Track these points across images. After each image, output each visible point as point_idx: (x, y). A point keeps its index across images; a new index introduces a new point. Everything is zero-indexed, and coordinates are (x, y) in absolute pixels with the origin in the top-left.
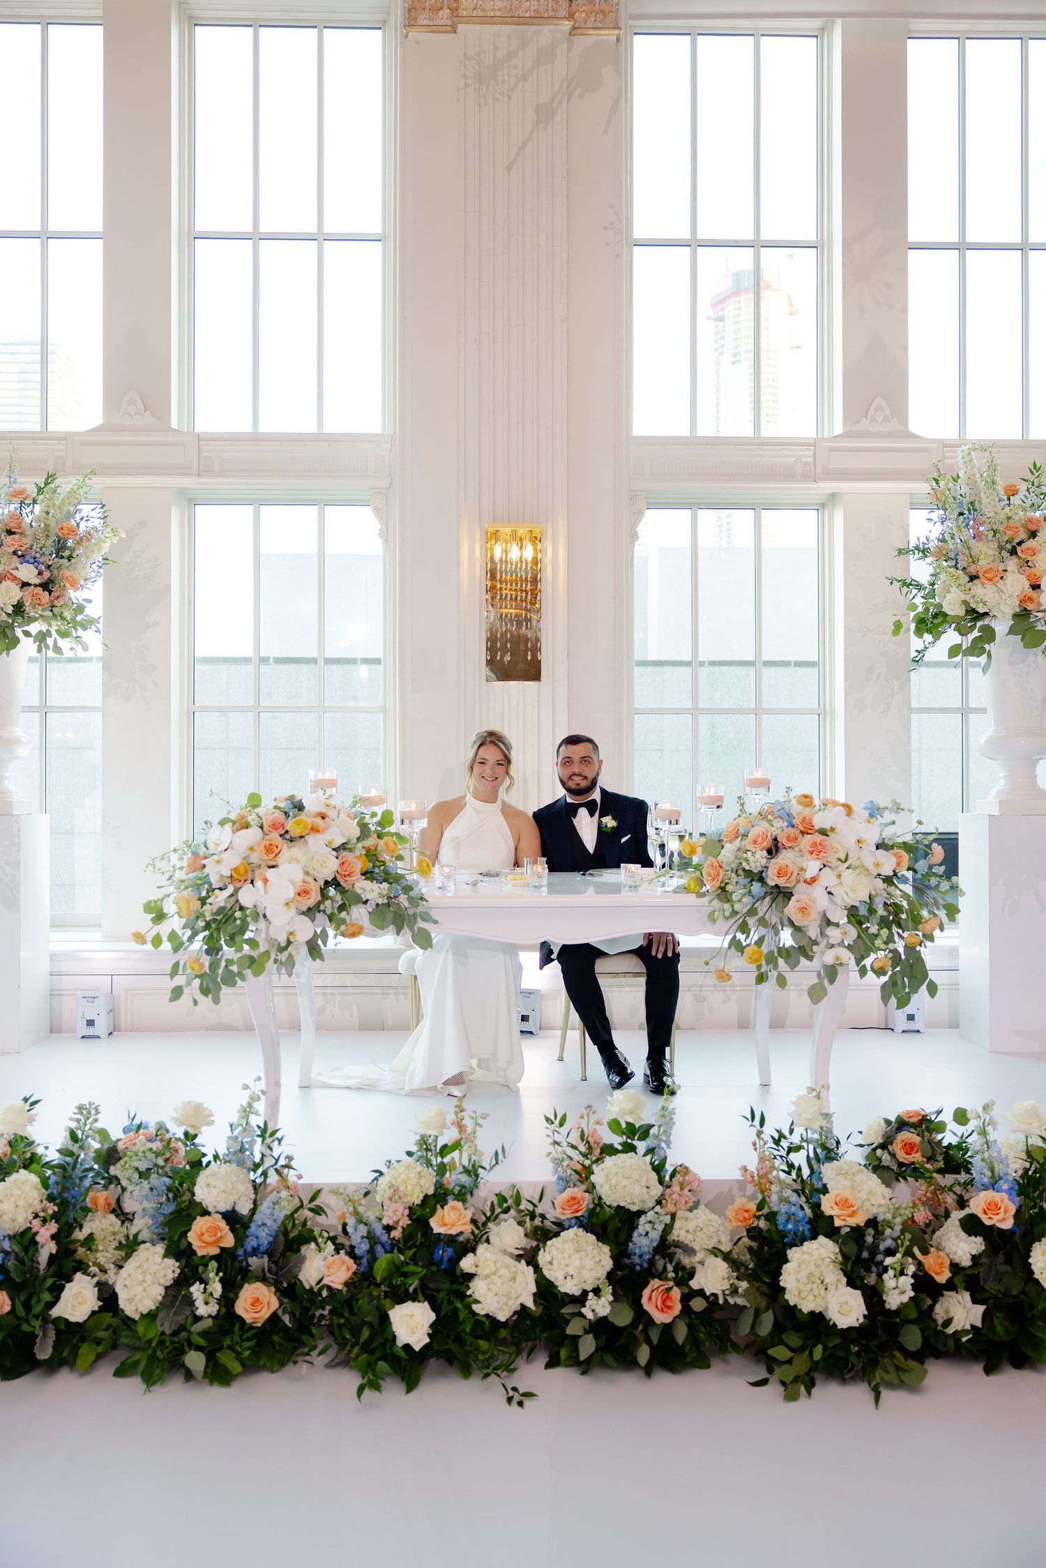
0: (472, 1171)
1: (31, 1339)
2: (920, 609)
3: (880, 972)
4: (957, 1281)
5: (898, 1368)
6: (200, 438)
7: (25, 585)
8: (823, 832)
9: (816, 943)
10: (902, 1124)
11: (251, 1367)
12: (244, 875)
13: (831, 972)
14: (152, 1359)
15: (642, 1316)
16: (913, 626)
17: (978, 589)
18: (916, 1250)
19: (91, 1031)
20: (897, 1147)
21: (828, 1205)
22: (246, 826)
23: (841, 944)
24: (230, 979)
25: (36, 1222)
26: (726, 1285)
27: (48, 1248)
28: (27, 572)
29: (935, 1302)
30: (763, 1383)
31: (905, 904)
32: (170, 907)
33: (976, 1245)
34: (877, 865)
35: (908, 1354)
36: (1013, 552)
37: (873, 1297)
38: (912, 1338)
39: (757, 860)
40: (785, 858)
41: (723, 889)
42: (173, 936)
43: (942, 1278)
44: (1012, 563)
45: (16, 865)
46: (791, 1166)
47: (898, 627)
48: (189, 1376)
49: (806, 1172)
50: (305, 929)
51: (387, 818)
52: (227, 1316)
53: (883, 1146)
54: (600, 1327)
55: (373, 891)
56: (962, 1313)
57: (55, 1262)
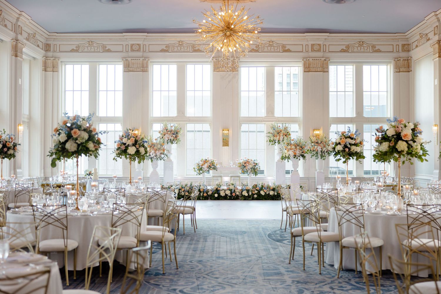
0: (220, 186)
1: (189, 197)
2: (269, 139)
4: (255, 194)
5: (250, 199)
6: (189, 117)
8: (250, 162)
9: (248, 171)
11: (205, 200)
12: (203, 165)
13: (249, 173)
14: (198, 199)
15: (232, 195)
16: (268, 141)
17: (275, 138)
20: (253, 186)
22: (202, 161)
23: (250, 171)
24: (201, 173)
25: (189, 189)
26: (239, 194)
28: (174, 136)
30: (241, 201)
32: (195, 168)
37: (249, 194)
38: (251, 197)
39: (243, 164)
40: (246, 164)
42: (196, 171)
45: (173, 167)
46: (244, 187)
47: (267, 141)
48: (201, 200)
50: (208, 169)
51: (214, 161)
52: (203, 195)
54: (230, 196)
55: (213, 167)
56: (255, 196)
57: (191, 192)
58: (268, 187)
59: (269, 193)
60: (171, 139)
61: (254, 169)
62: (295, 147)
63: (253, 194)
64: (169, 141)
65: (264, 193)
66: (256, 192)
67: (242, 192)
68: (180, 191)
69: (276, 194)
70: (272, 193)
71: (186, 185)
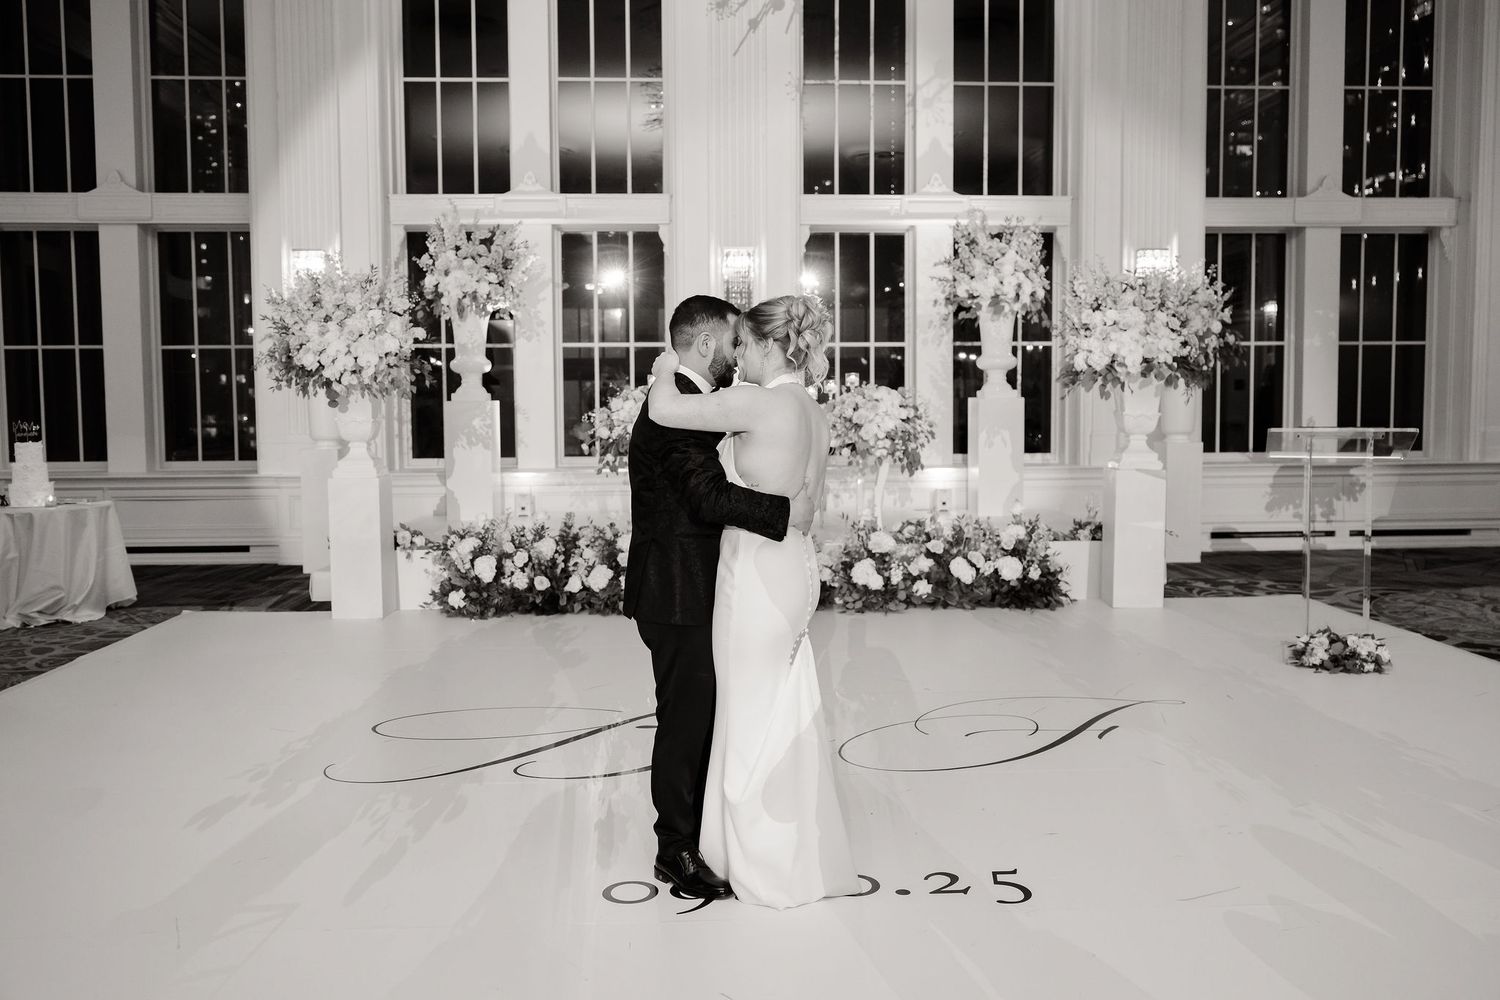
1: (557, 598)
2: (947, 294)
3: (900, 460)
4: (923, 577)
5: (896, 605)
7: (490, 283)
8: (877, 400)
9: (873, 447)
10: (910, 523)
13: (880, 460)
14: (606, 605)
16: (943, 302)
17: (974, 283)
18: (905, 564)
19: (523, 513)
20: (905, 531)
21: (870, 547)
22: (627, 399)
23: (884, 448)
25: (557, 555)
26: (830, 578)
27: (562, 565)
28: (493, 277)
29: (913, 584)
30: (844, 612)
31: (912, 431)
33: (930, 562)
34: (899, 414)
35: (900, 601)
36: (992, 265)
37: (887, 580)
38: (902, 595)
39: (849, 413)
40: (861, 411)
41: (834, 426)
43: (915, 574)
44: (991, 270)
46: (859, 536)
49: (865, 538)
53: (900, 532)
56: (923, 588)
57: (564, 570)
58: (989, 534)
59: (996, 571)
60: (475, 292)
61: (901, 438)
62: (1142, 317)
63: (909, 578)
64: (467, 301)
65: (974, 572)
66: (925, 564)
67: (848, 567)
68: (507, 563)
69: (1035, 574)
70: (1011, 569)
71: (539, 534)
